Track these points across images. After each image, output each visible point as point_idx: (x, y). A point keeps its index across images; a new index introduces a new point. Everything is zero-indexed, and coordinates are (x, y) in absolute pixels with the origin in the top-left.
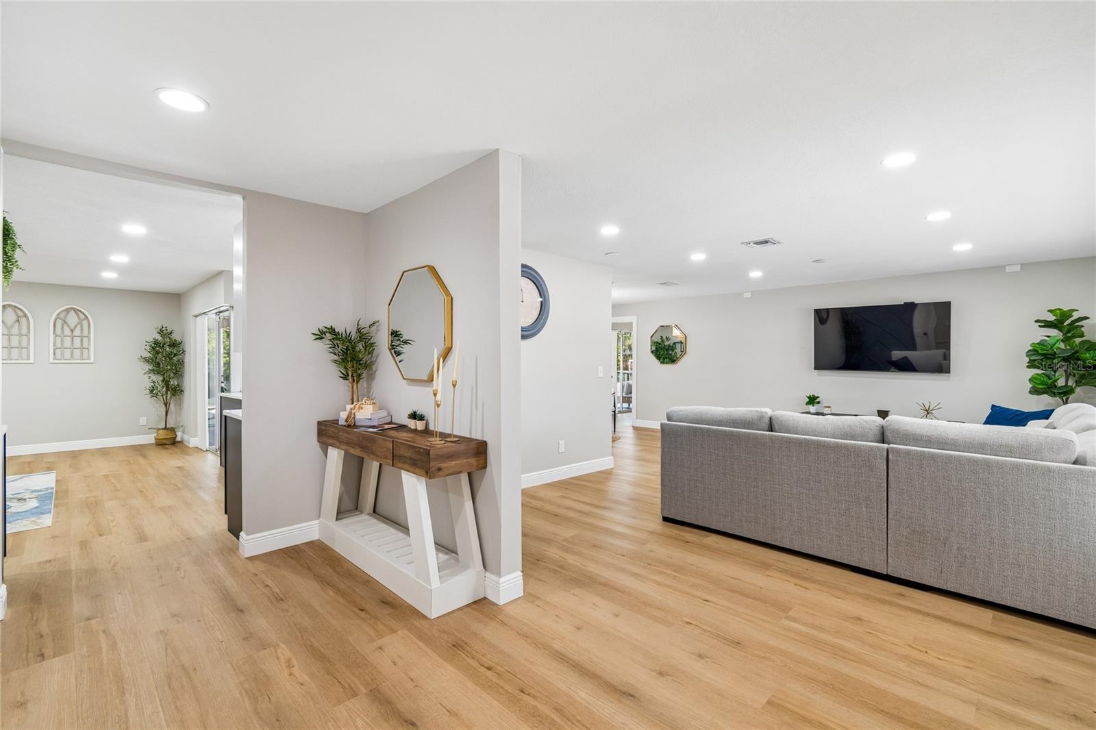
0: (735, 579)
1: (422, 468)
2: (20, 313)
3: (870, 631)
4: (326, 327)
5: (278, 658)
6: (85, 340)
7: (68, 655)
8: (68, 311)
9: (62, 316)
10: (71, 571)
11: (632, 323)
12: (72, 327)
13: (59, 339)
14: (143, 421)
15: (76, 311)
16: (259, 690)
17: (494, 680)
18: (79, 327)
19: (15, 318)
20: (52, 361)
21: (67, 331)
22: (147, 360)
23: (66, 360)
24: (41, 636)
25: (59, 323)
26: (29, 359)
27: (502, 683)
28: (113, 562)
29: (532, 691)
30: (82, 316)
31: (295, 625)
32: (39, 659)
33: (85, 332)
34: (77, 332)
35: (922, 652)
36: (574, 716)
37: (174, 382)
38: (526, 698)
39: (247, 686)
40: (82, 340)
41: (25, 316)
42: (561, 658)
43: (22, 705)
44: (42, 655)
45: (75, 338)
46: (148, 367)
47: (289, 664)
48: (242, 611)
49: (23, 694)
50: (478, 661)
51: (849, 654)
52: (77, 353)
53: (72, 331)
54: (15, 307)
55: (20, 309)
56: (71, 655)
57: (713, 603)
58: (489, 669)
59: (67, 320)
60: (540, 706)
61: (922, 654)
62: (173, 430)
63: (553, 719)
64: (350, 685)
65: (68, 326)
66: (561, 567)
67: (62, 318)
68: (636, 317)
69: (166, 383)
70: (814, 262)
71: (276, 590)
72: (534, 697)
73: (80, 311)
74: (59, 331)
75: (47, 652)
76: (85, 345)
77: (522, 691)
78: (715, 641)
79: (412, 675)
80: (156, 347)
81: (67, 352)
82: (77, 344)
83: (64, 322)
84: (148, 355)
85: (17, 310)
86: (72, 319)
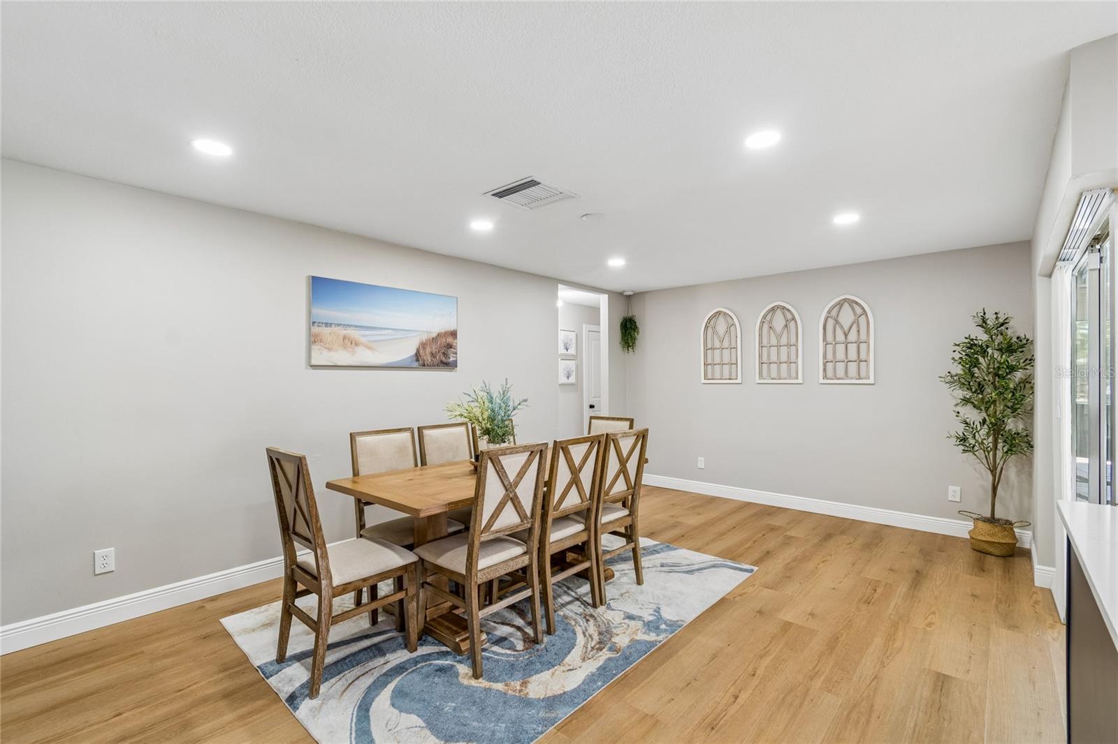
2: (789, 317)
6: (863, 346)
8: (840, 304)
9: (834, 313)
12: (846, 328)
13: (830, 347)
14: (954, 493)
15: (852, 303)
18: (854, 328)
19: (784, 323)
20: (822, 381)
21: (840, 337)
22: (953, 380)
23: (838, 379)
25: (831, 323)
26: (797, 378)
30: (859, 311)
33: (863, 337)
34: (853, 336)
37: (1012, 425)
40: (858, 347)
41: (794, 319)
45: (849, 345)
46: (961, 393)
52: (853, 367)
53: (846, 335)
54: (784, 308)
55: (788, 310)
59: (840, 319)
62: (1007, 525)
65: (842, 327)
67: (832, 317)
69: (997, 429)
73: (856, 303)
74: (830, 338)
76: (863, 356)
80: (973, 351)
81: (840, 366)
82: (852, 354)
83: (837, 322)
84: (958, 370)
85: (786, 312)
86: (846, 317)
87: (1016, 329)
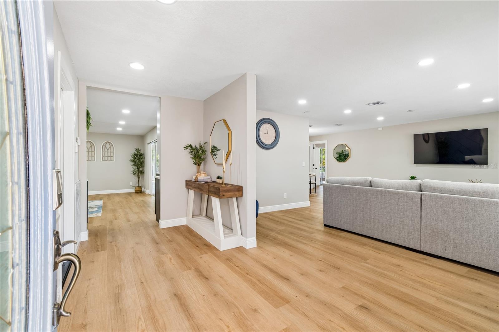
0: (348, 248)
1: (217, 195)
2: (92, 144)
3: (401, 270)
4: (188, 145)
5: (167, 257)
6: (112, 153)
7: (105, 251)
8: (106, 143)
9: (105, 145)
10: (106, 229)
11: (325, 144)
12: (108, 149)
13: (104, 153)
14: (131, 184)
15: (109, 143)
16: (160, 265)
17: (238, 270)
18: (110, 149)
19: (90, 146)
20: (101, 161)
21: (106, 150)
22: (132, 161)
23: (106, 161)
24: (98, 246)
26: (94, 160)
27: (241, 271)
28: (119, 227)
29: (251, 275)
30: (111, 145)
31: (174, 249)
32: (97, 251)
33: (112, 151)
34: (109, 150)
35: (422, 279)
36: (264, 283)
37: (141, 169)
38: (248, 276)
39: (157, 264)
41: (93, 145)
42: (265, 266)
43: (93, 262)
44: (98, 250)
45: (109, 153)
46: (132, 163)
47: (170, 259)
48: (158, 244)
49: (93, 259)
50: (234, 264)
51: (387, 276)
52: (109, 158)
53: (108, 150)
54: (90, 142)
55: (92, 142)
56: (106, 251)
57: (334, 255)
58: (237, 267)
59: (106, 146)
60: (252, 279)
61: (423, 280)
62: (141, 187)
63: (256, 283)
64: (189, 267)
65: (107, 148)
66: (275, 239)
67: (105, 146)
68: (327, 141)
69: (138, 169)
70: (408, 111)
71: (170, 238)
72: (251, 276)
73: (111, 143)
74: (104, 150)
75: (99, 250)
76: (112, 155)
77: (247, 274)
78: (329, 267)
79: (210, 266)
80: (135, 156)
81: (106, 158)
82: (109, 155)
83: (105, 147)
84: (132, 159)
85: (91, 143)
86: (108, 146)
87: (142, 152)
